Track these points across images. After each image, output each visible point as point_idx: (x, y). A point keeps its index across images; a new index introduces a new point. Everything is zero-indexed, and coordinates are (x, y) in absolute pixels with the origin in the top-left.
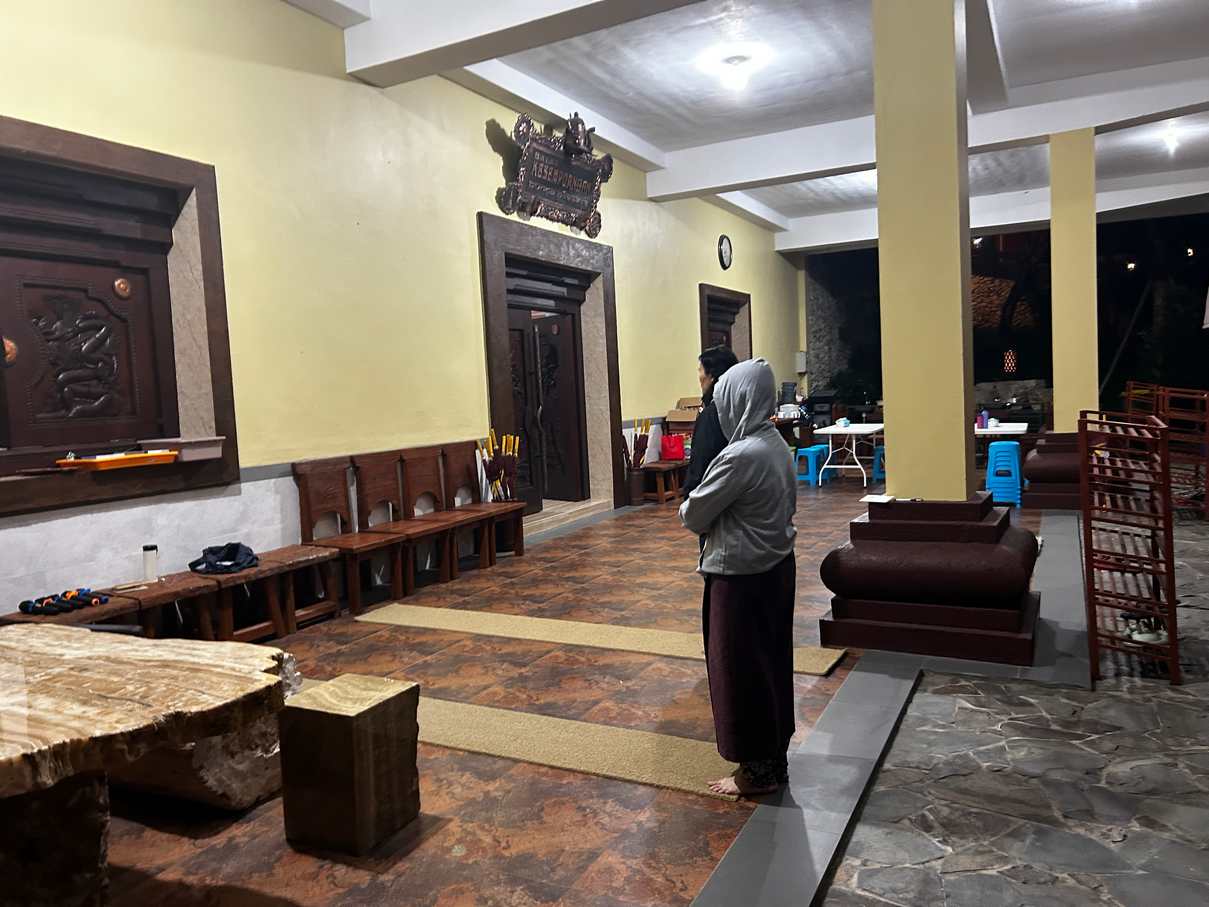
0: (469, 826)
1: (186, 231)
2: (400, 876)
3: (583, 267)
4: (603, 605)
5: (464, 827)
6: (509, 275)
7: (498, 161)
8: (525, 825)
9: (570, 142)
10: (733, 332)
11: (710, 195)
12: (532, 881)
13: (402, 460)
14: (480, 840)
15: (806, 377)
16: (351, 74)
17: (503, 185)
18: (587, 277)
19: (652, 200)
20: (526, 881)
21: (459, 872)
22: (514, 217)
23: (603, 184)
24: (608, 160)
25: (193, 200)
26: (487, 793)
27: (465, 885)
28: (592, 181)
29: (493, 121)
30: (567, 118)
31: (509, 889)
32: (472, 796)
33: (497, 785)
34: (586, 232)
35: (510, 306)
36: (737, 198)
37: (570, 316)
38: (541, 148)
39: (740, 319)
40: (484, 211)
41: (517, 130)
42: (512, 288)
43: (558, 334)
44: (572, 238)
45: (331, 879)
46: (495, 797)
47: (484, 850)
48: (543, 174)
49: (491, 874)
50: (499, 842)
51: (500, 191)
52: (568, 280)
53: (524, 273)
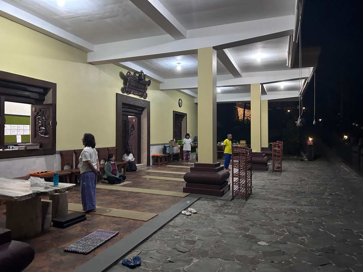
1: (48, 96)
3: (142, 106)
6: (123, 108)
7: (122, 81)
9: (140, 77)
10: (182, 123)
16: (89, 62)
18: (143, 109)
19: (161, 90)
22: (125, 94)
23: (148, 87)
24: (150, 81)
25: (51, 90)
28: (145, 86)
29: (121, 72)
30: (140, 71)
34: (143, 98)
35: (123, 115)
37: (138, 118)
38: (133, 78)
39: (184, 119)
40: (118, 93)
41: (127, 74)
43: (135, 121)
44: (140, 99)
48: (133, 84)
51: (122, 88)
52: (138, 109)
53: (127, 107)
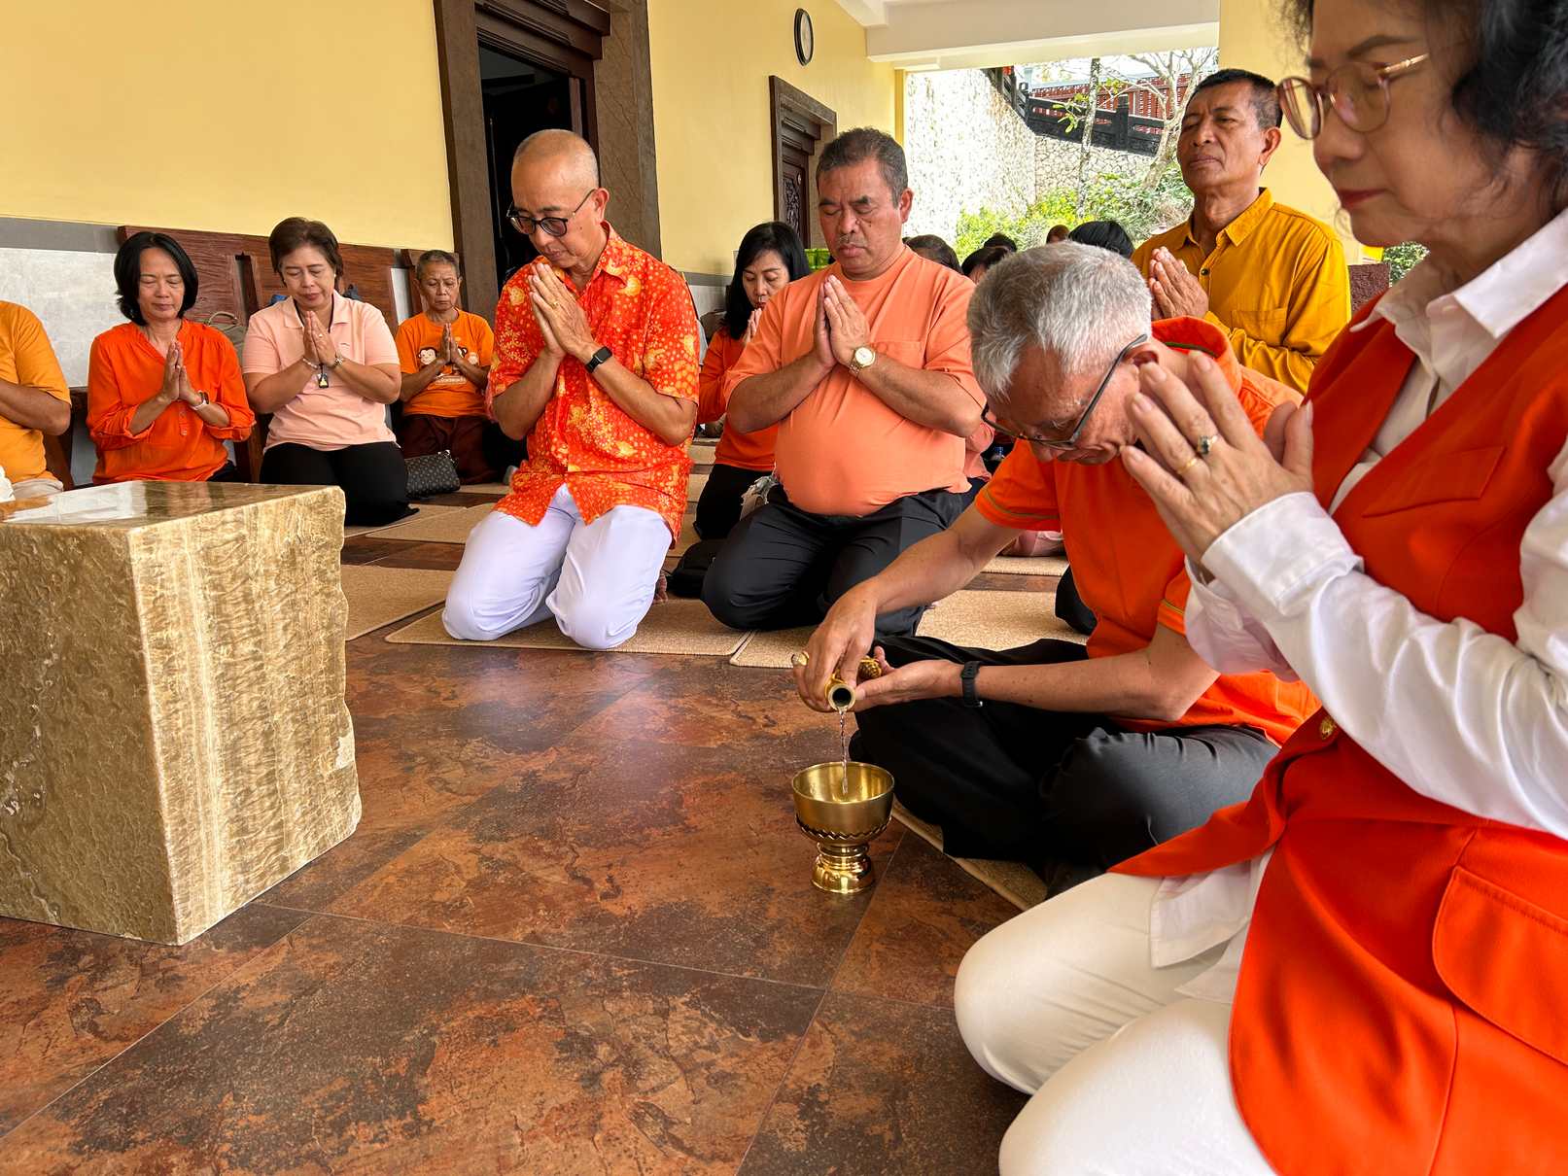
0: (499, 850)
2: (310, 991)
5: (487, 850)
8: (647, 838)
12: (712, 979)
14: (535, 880)
20: (696, 978)
21: (493, 968)
26: (531, 777)
27: (515, 1005)
31: (650, 1005)
32: (494, 784)
33: (553, 757)
37: (578, 82)
45: (84, 1016)
46: (553, 784)
47: (550, 904)
49: (586, 965)
50: (588, 881)
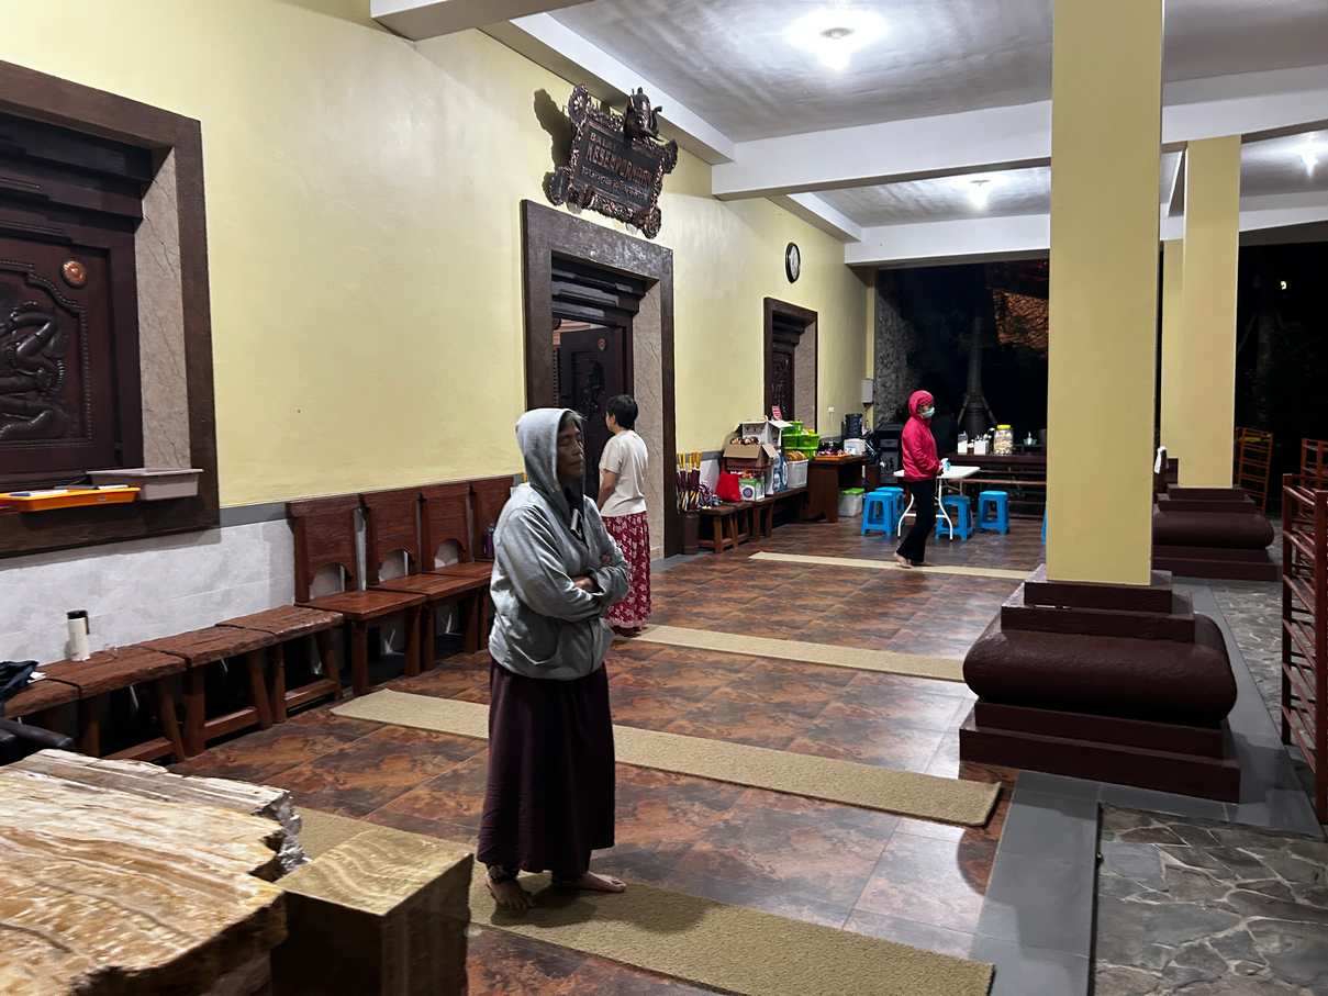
1: (160, 203)
3: (640, 272)
4: (674, 692)
6: (555, 278)
7: (547, 141)
9: (631, 122)
10: (796, 356)
11: (779, 195)
13: (422, 500)
15: (872, 408)
16: (376, 20)
17: (552, 170)
18: (642, 285)
19: (717, 197)
22: (563, 208)
23: (666, 175)
24: (673, 146)
25: (170, 163)
28: (654, 171)
29: (544, 91)
30: (629, 93)
34: (644, 231)
35: (555, 315)
36: (808, 201)
37: (621, 330)
38: (599, 128)
39: (805, 340)
40: (528, 199)
41: (571, 105)
42: (556, 293)
43: (605, 349)
44: (628, 237)
48: (599, 159)
51: (548, 176)
52: (620, 287)
53: (571, 276)
